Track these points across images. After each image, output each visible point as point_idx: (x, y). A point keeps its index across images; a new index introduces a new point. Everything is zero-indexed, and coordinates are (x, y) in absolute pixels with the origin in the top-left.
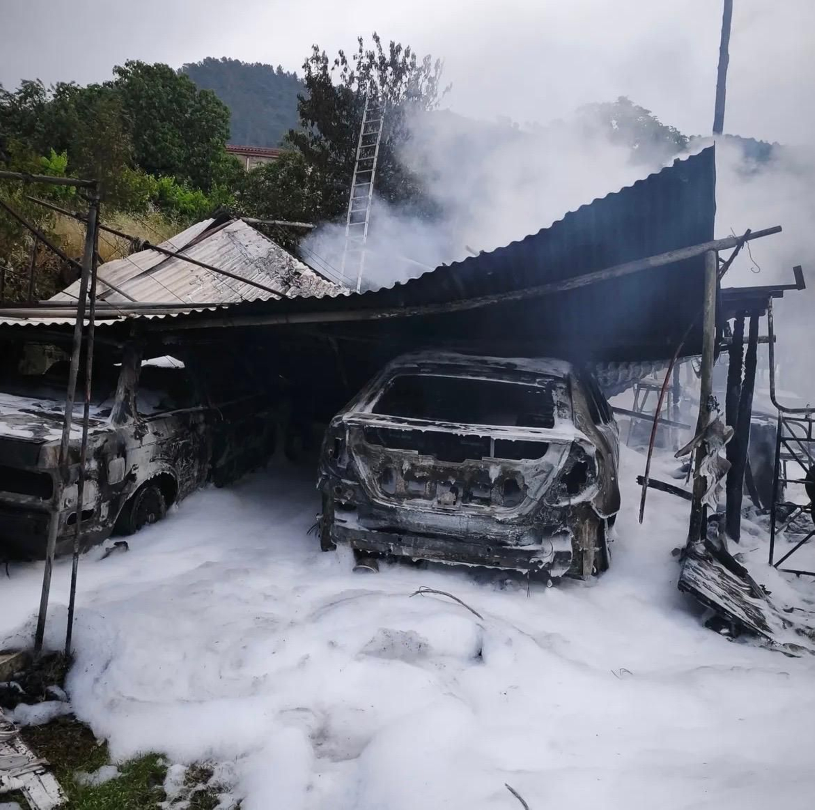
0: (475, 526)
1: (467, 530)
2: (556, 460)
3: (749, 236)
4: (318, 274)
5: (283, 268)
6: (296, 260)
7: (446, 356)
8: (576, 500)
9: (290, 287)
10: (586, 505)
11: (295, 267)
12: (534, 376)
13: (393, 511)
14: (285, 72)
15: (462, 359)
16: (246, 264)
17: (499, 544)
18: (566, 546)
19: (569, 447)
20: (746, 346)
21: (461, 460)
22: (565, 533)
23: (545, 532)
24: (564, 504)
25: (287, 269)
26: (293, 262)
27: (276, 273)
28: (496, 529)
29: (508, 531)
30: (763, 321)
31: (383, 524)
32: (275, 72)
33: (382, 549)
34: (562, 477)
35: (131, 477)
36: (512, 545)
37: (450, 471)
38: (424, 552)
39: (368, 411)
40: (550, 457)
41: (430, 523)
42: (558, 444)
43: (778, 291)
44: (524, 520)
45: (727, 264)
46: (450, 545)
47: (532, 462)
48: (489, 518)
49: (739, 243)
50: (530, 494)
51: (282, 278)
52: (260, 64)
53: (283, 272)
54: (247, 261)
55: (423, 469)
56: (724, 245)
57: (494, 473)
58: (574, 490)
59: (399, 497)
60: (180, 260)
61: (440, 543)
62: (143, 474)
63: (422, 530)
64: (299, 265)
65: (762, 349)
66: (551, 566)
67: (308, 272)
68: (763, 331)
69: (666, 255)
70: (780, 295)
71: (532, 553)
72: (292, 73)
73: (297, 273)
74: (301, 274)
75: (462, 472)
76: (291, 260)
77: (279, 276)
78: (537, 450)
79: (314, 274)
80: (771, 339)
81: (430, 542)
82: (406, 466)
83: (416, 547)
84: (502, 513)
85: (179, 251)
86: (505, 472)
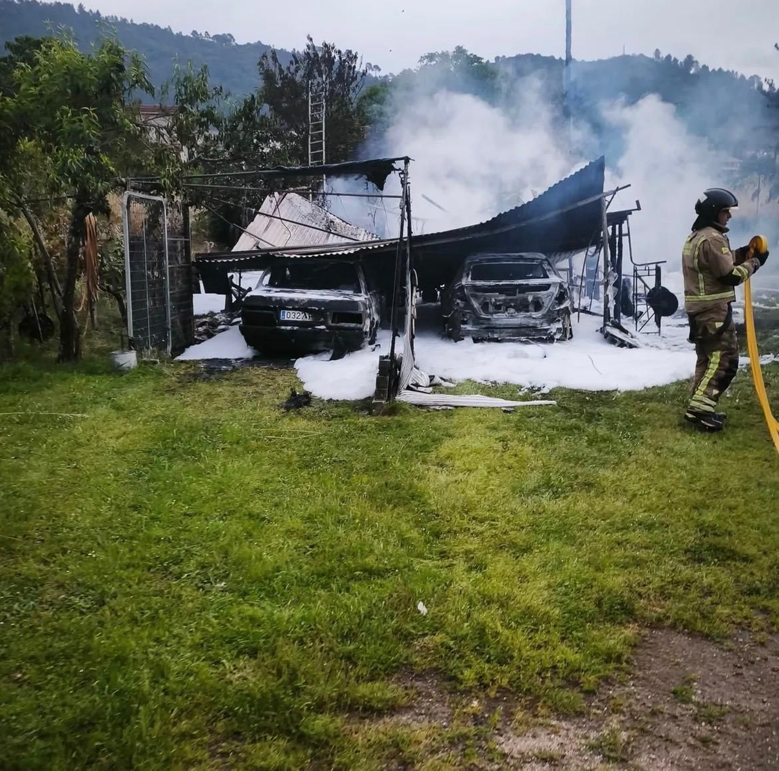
0: (524, 321)
1: (521, 323)
2: (554, 291)
3: (618, 189)
5: (323, 219)
7: (491, 255)
8: (562, 307)
10: (567, 308)
12: (533, 260)
13: (489, 319)
14: (87, 10)
15: (499, 255)
17: (534, 328)
18: (560, 326)
19: (558, 285)
20: (617, 239)
21: (516, 295)
22: (559, 321)
23: (552, 321)
24: (558, 308)
27: (320, 222)
28: (533, 321)
29: (538, 322)
30: (624, 226)
31: (484, 326)
32: (77, 11)
33: (485, 336)
34: (556, 299)
36: (539, 327)
37: (512, 300)
38: (504, 335)
39: (469, 279)
40: (552, 289)
41: (505, 323)
42: (555, 283)
43: (630, 212)
44: (544, 316)
45: (609, 203)
46: (515, 330)
47: (545, 292)
48: (530, 317)
49: (614, 193)
50: (545, 305)
52: (59, 3)
53: (324, 222)
54: (303, 217)
55: (500, 301)
56: (608, 194)
57: (530, 298)
58: (560, 303)
59: (492, 314)
61: (510, 330)
63: (502, 326)
64: (331, 216)
65: (625, 240)
66: (555, 334)
67: (338, 220)
68: (625, 231)
70: (631, 213)
71: (548, 329)
72: (94, 11)
73: (332, 222)
75: (516, 300)
76: (326, 214)
77: (323, 224)
78: (546, 287)
79: (341, 222)
80: (628, 234)
81: (506, 330)
82: (493, 300)
83: (501, 333)
84: (535, 315)
86: (534, 298)
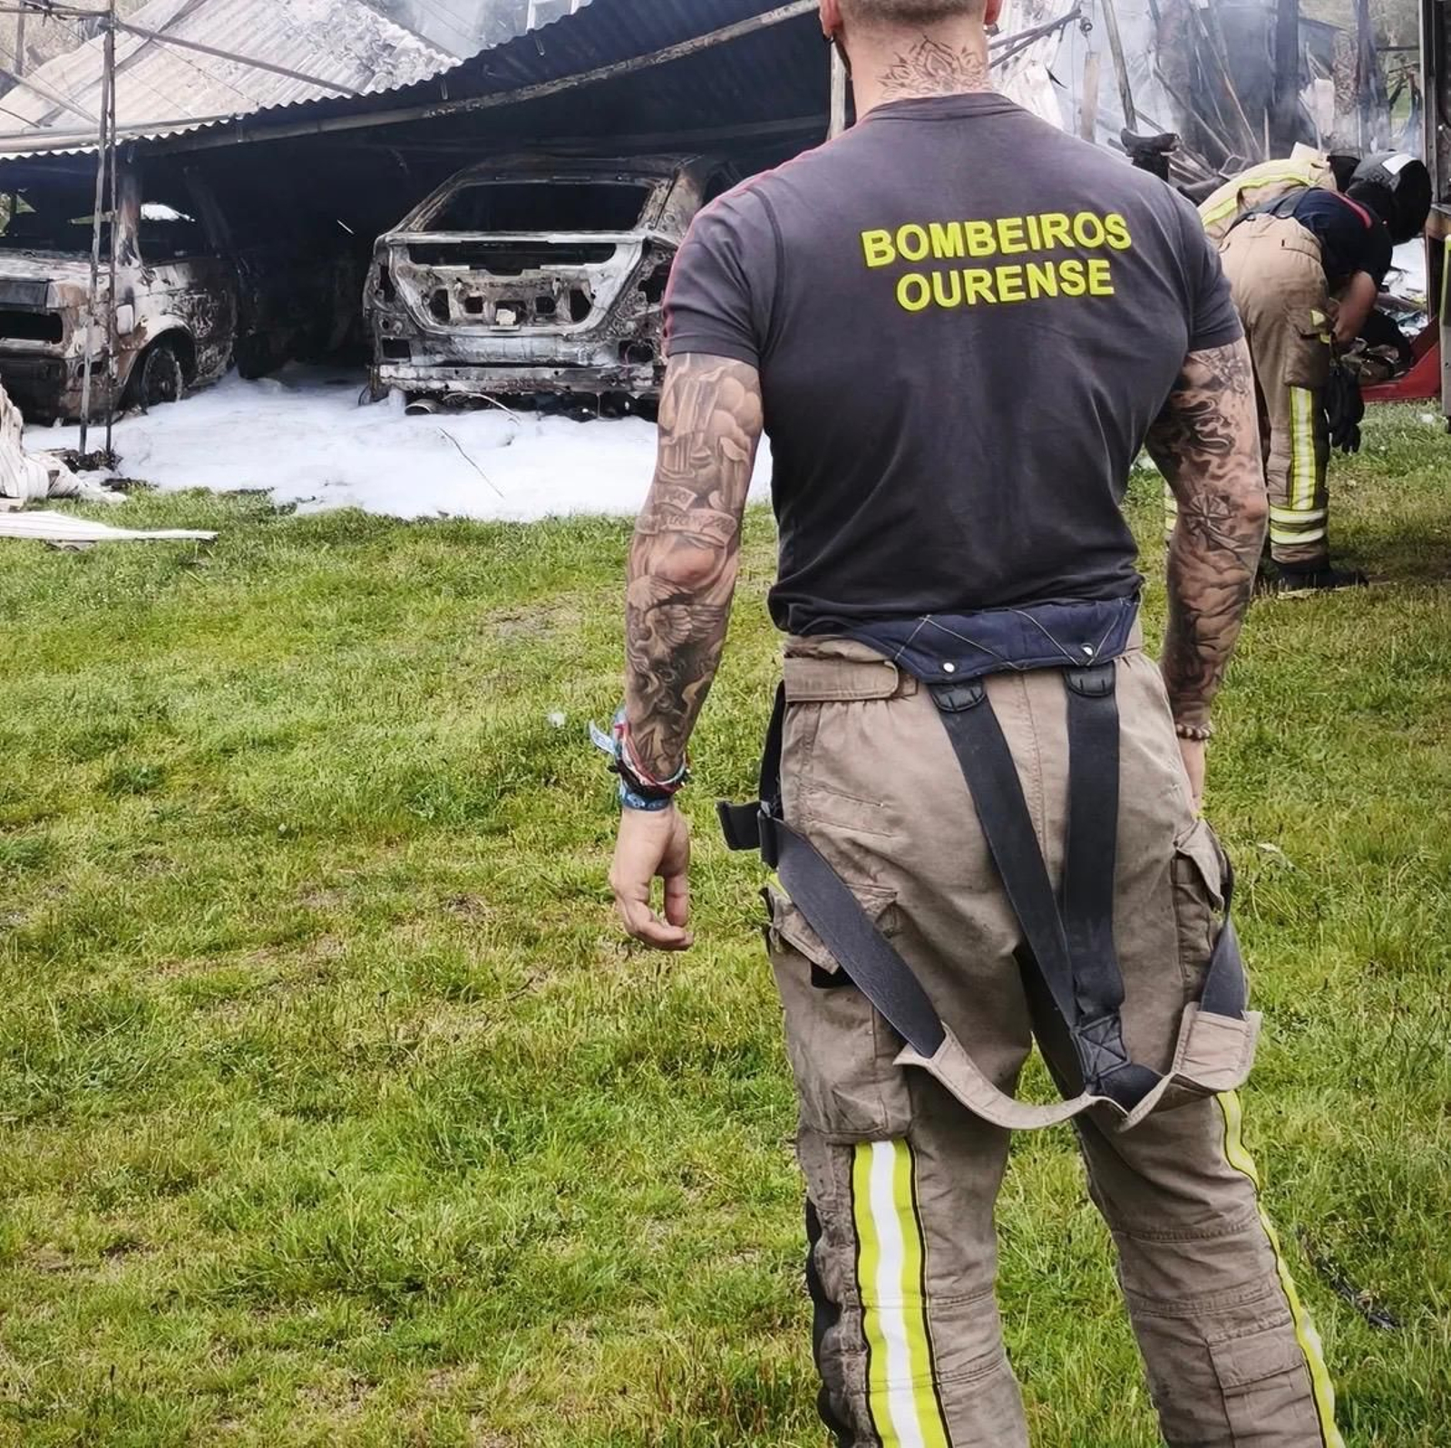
0: (539, 347)
1: (532, 353)
2: (625, 263)
4: (429, 44)
5: (360, 38)
6: (385, 20)
8: (654, 309)
9: (373, 73)
11: (384, 36)
16: (289, 37)
17: (569, 366)
19: (640, 247)
21: (518, 272)
24: (640, 314)
25: (367, 39)
26: (380, 27)
27: (346, 49)
28: (563, 348)
29: (578, 348)
31: (439, 358)
34: (640, 285)
35: (139, 330)
37: (509, 288)
40: (617, 260)
41: (489, 350)
42: (626, 243)
44: (594, 335)
46: (516, 373)
47: (597, 267)
48: (556, 335)
50: (597, 303)
51: (359, 58)
53: (359, 48)
54: (291, 32)
55: (478, 288)
59: (456, 324)
60: (168, 45)
61: (503, 371)
62: (154, 328)
63: (483, 360)
64: (390, 30)
67: (410, 41)
69: (781, 9)
73: (388, 47)
74: (394, 48)
75: (521, 286)
76: (375, 21)
77: (352, 55)
79: (421, 45)
81: (492, 372)
82: (458, 285)
84: (570, 329)
85: (165, 28)
